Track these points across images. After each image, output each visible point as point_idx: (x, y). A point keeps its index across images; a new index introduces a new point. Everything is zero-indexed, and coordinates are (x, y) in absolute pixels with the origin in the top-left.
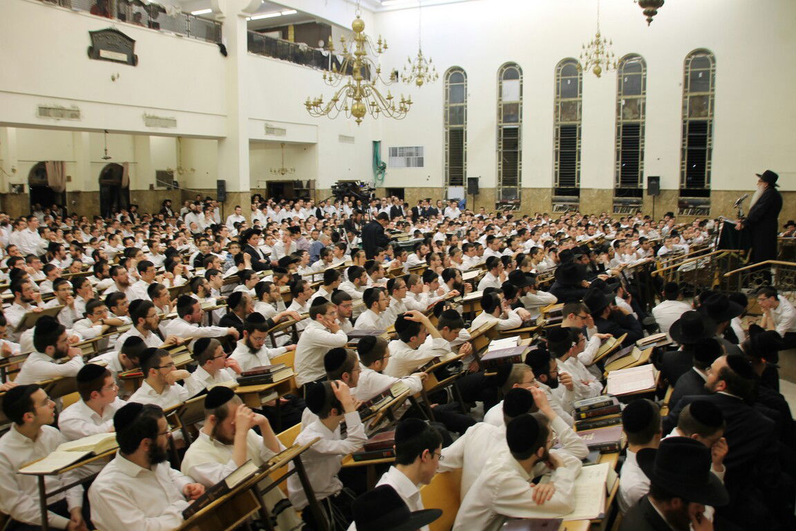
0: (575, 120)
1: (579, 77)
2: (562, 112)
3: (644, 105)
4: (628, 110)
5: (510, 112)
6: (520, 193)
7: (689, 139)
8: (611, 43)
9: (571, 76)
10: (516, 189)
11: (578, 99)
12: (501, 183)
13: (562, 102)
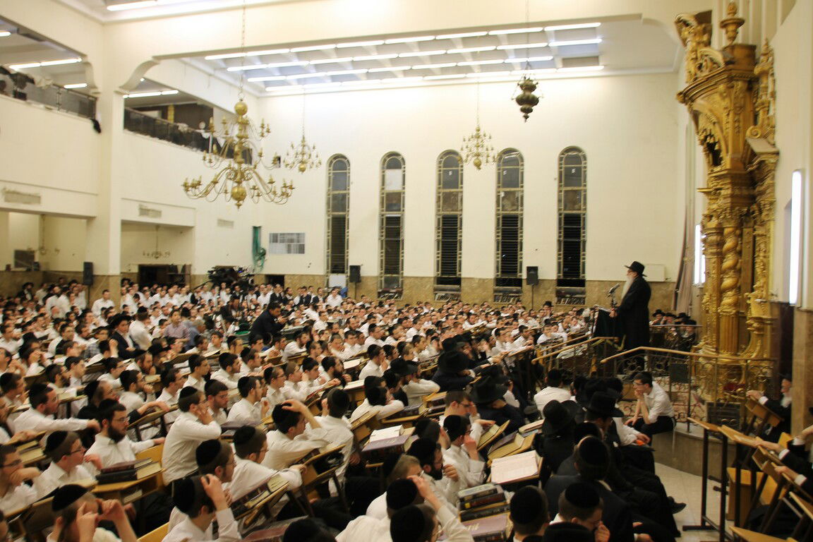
0: (456, 211)
1: (460, 168)
2: (444, 203)
3: (522, 197)
4: (507, 203)
5: (393, 201)
6: (402, 282)
7: (565, 232)
8: (490, 137)
9: (452, 167)
10: (398, 278)
11: (459, 190)
12: (383, 271)
13: (443, 193)
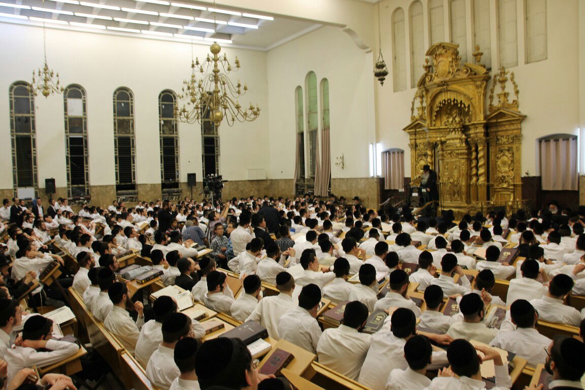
0: (129, 133)
1: (130, 101)
2: (118, 128)
3: (176, 125)
4: (166, 128)
5: (76, 125)
6: (88, 190)
9: (124, 100)
10: (85, 187)
11: (130, 118)
12: (70, 183)
13: (118, 120)
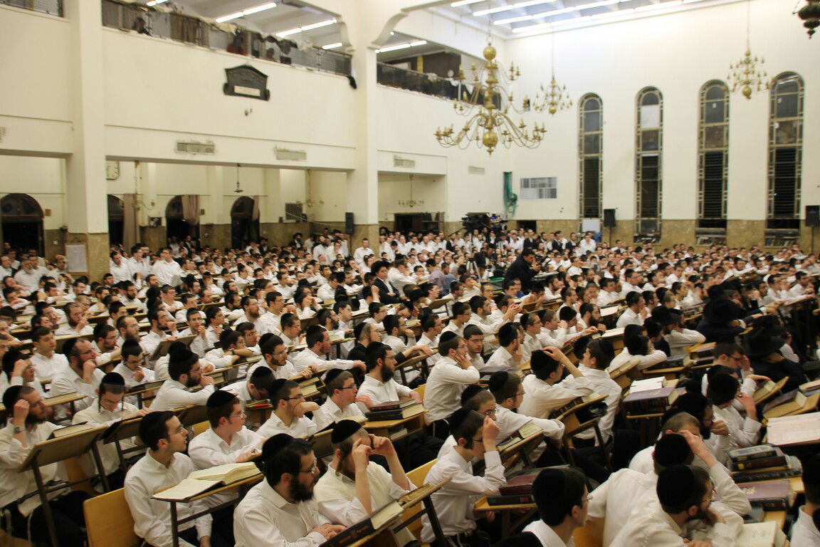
0: (722, 146)
1: (725, 99)
2: (707, 139)
3: (801, 127)
4: (782, 134)
5: (649, 140)
6: (661, 225)
8: (763, 62)
9: (716, 98)
10: (656, 221)
11: (725, 123)
12: (640, 215)
13: (707, 128)
